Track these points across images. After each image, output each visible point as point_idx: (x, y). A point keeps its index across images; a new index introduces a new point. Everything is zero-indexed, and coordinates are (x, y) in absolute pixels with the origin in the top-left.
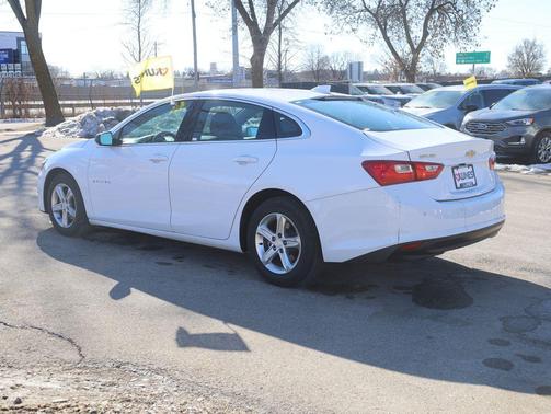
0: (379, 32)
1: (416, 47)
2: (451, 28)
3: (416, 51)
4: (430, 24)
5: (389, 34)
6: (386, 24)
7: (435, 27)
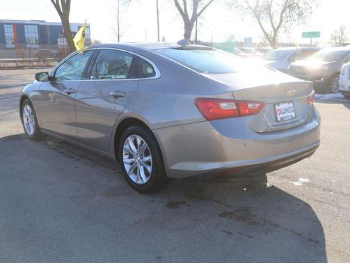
0: (256, 20)
1: (276, 28)
2: (296, 17)
3: (276, 31)
4: (284, 15)
5: (261, 21)
6: (260, 16)
7: (287, 17)
